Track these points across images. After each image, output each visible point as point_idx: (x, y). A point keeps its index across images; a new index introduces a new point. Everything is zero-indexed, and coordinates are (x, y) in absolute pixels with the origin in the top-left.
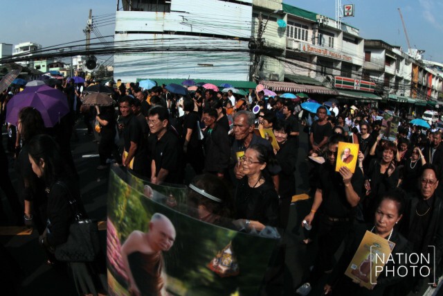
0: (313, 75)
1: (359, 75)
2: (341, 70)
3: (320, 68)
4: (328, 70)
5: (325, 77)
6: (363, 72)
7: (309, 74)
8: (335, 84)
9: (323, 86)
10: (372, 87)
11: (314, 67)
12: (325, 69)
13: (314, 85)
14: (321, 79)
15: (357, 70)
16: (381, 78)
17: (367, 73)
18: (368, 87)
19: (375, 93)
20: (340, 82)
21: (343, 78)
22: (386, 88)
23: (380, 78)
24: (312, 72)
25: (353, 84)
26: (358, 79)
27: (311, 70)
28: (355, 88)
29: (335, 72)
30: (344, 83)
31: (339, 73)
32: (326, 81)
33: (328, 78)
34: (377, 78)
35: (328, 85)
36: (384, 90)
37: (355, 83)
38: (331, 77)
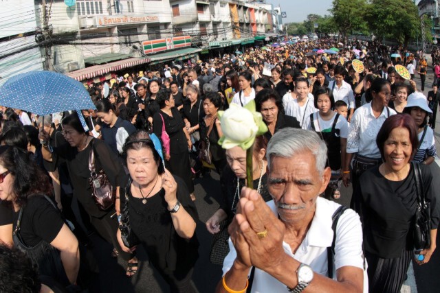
0: (117, 49)
1: (169, 33)
2: (148, 34)
3: (122, 39)
4: (133, 38)
5: (131, 47)
6: (173, 28)
7: (112, 49)
8: (144, 51)
9: (130, 58)
10: (187, 41)
11: (116, 39)
12: (129, 38)
13: (120, 60)
14: (127, 50)
15: (166, 28)
16: (196, 29)
17: (178, 29)
18: (183, 42)
19: (193, 46)
20: (149, 47)
21: (151, 41)
22: (203, 38)
23: (194, 29)
24: (115, 46)
25: (165, 45)
26: (169, 37)
27: (113, 44)
28: (168, 48)
29: (141, 38)
30: (154, 46)
31: (146, 37)
32: (134, 51)
33: (135, 48)
34: (191, 29)
35: (137, 55)
36: (201, 40)
37: (168, 43)
38: (137, 45)
